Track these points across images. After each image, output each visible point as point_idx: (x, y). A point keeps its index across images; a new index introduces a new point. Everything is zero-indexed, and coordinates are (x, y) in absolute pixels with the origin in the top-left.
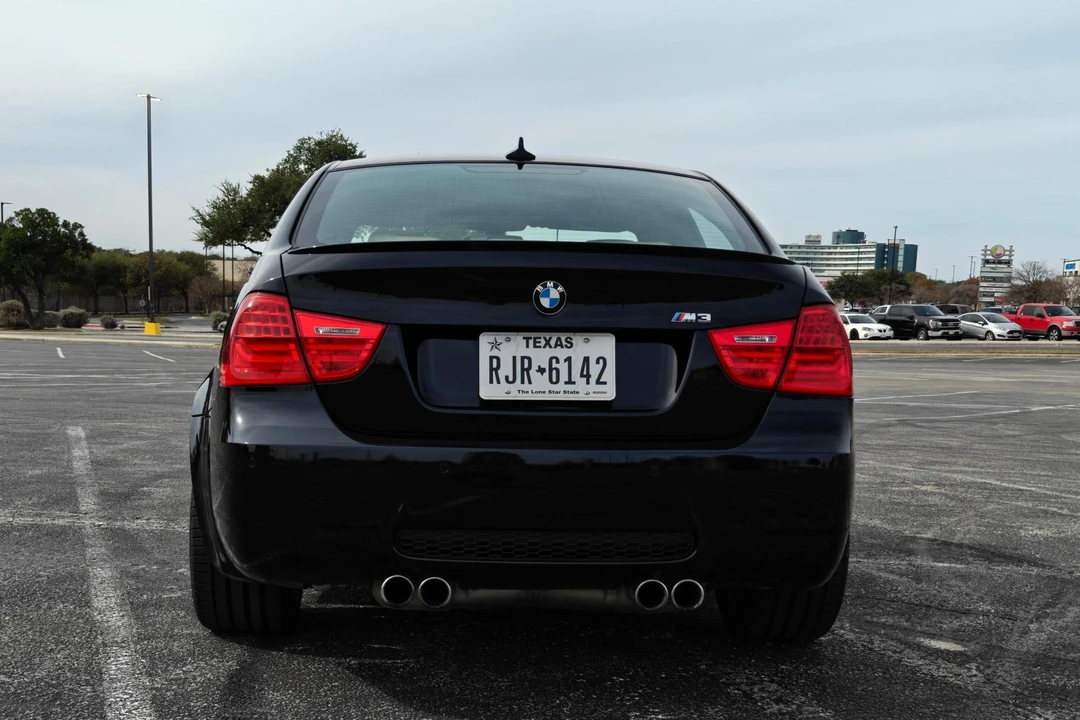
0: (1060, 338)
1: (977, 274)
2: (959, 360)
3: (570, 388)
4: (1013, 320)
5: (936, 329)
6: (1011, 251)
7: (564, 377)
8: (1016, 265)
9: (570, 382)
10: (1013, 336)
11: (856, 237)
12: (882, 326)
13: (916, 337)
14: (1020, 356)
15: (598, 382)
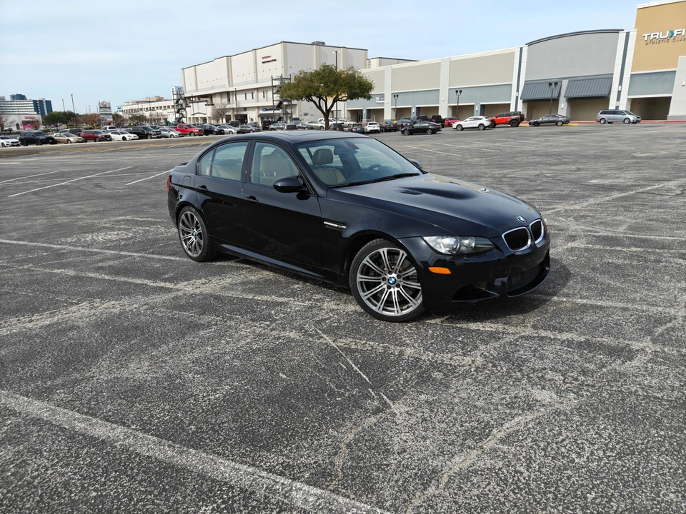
6: (108, 103)
13: (147, 138)
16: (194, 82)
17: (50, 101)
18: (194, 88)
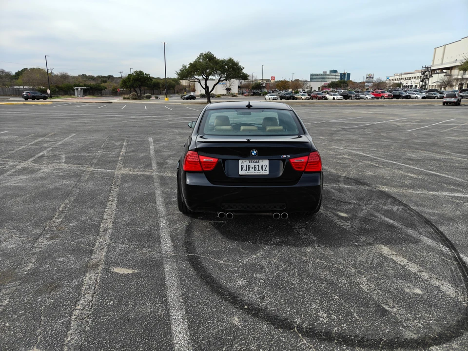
0: (384, 99)
1: (365, 81)
2: (359, 106)
3: (259, 172)
4: (373, 95)
5: (354, 97)
6: (373, 75)
7: (257, 169)
8: (374, 79)
9: (259, 170)
10: (373, 98)
11: (335, 71)
12: (341, 96)
13: (349, 99)
14: (374, 104)
15: (265, 170)
16: (441, 58)
17: (350, 74)
18: (440, 62)
